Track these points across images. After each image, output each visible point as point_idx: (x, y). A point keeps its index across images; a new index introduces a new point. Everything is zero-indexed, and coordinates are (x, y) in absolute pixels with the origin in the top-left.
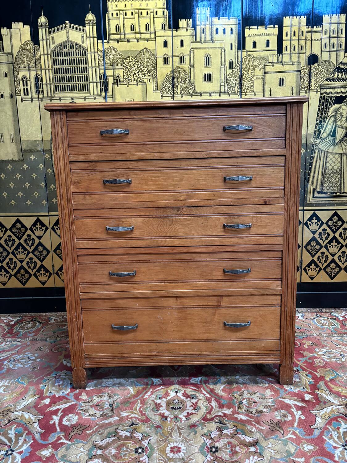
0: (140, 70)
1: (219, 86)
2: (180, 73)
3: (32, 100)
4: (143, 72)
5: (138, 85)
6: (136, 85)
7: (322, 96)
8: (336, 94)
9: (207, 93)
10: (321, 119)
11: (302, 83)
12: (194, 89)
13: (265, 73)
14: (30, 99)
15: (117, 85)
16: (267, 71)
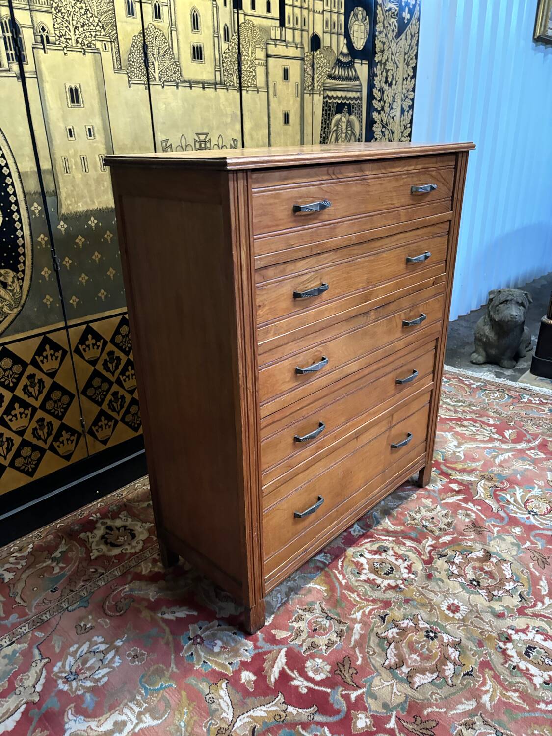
0: (87, 22)
1: (214, 71)
2: (155, 37)
4: (92, 27)
5: (84, 54)
6: (81, 54)
7: (325, 100)
8: (337, 100)
9: (199, 82)
10: (324, 135)
11: (306, 79)
12: (180, 73)
13: (268, 56)
15: (44, 49)
16: (270, 53)
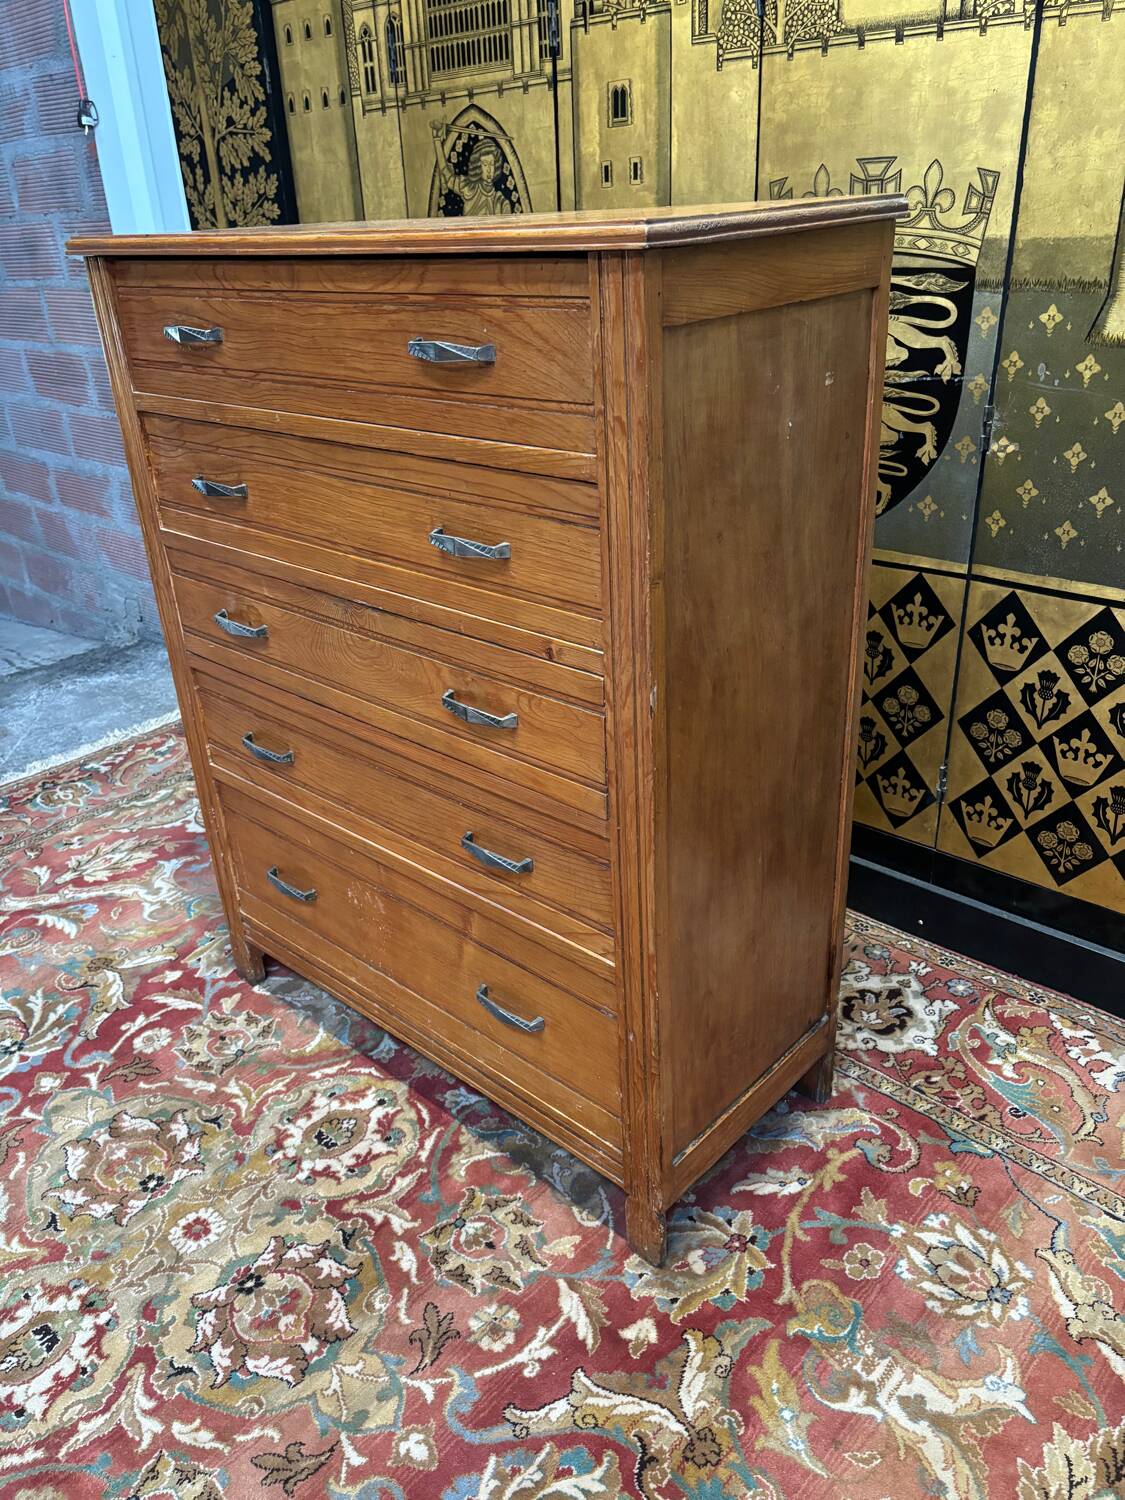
3: (383, 109)
5: (643, 20)
6: (638, 20)
9: (887, 26)
12: (837, 14)
14: (379, 106)
15: (585, 26)
